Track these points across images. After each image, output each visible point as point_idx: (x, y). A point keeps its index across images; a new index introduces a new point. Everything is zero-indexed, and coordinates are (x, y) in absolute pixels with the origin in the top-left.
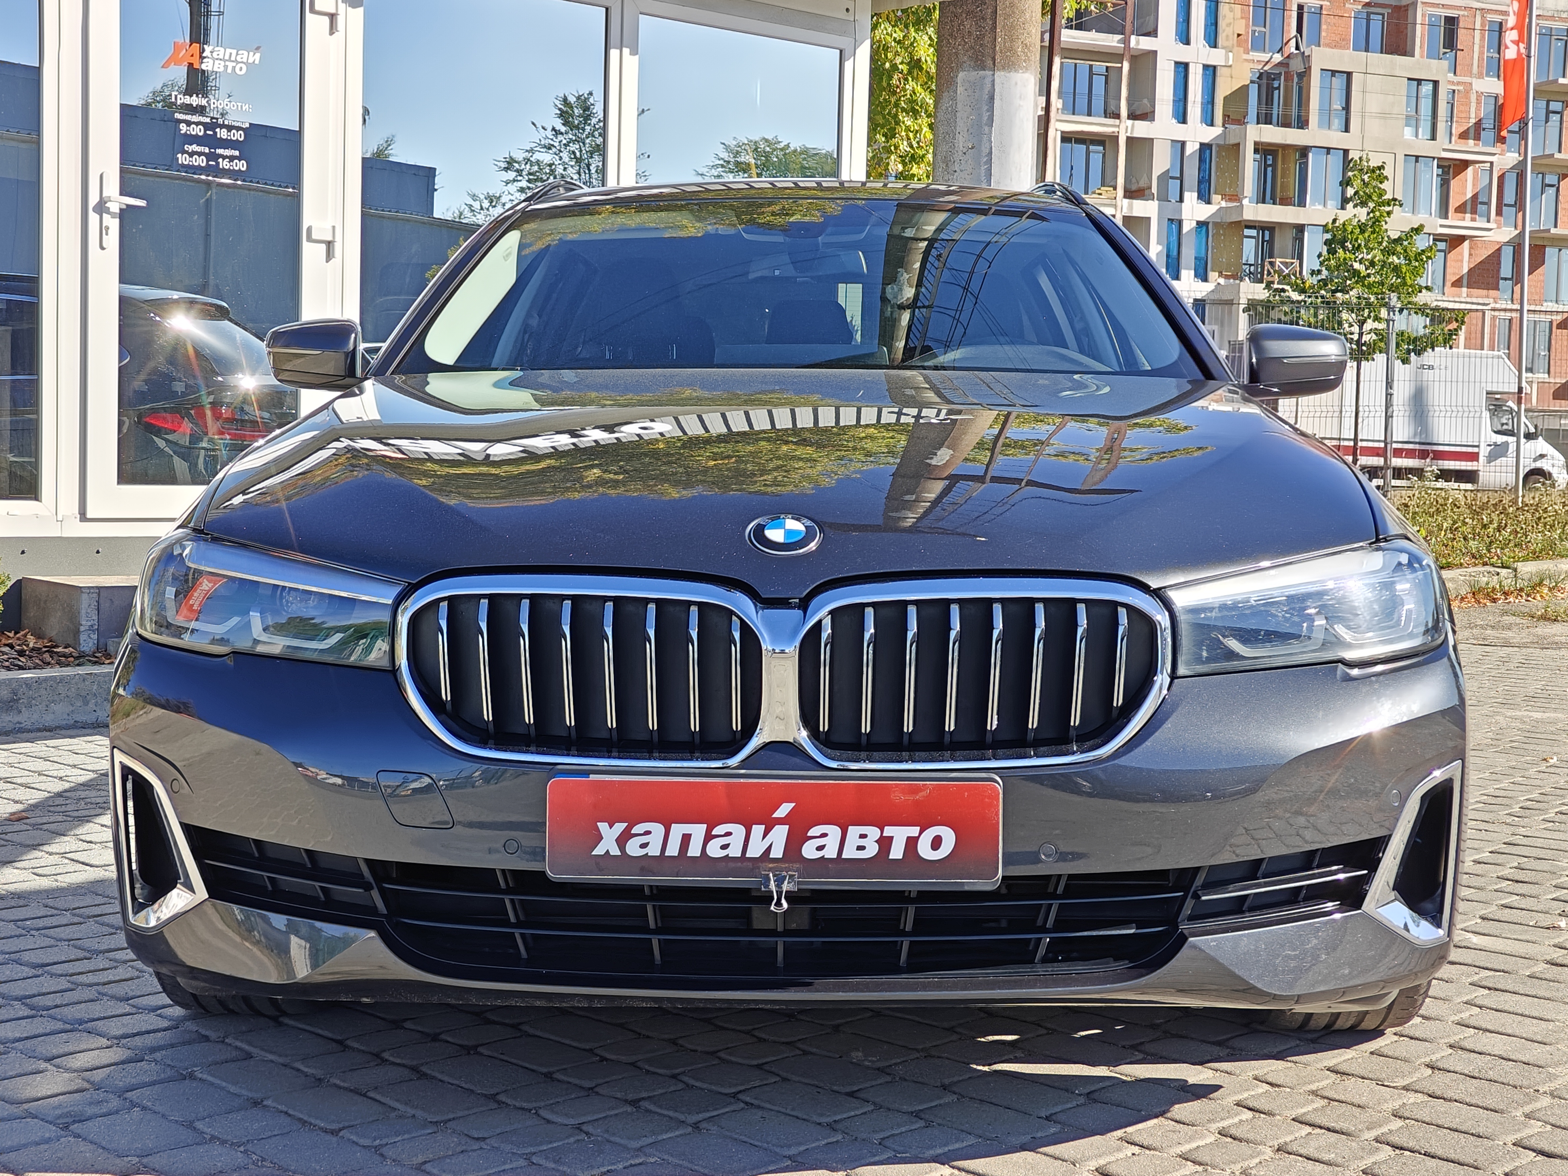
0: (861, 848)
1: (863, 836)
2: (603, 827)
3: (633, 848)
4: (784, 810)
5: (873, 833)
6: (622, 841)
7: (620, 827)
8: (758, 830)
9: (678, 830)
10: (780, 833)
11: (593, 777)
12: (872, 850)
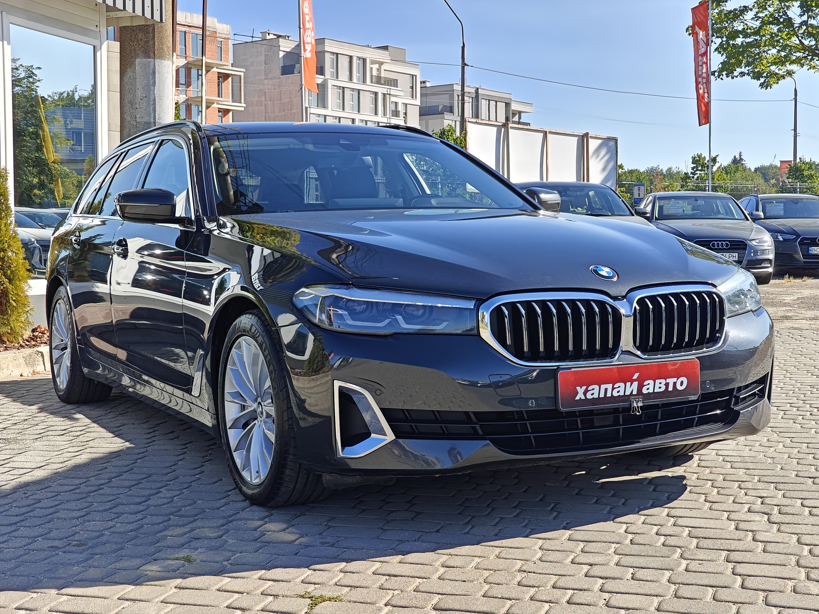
0: (660, 388)
1: (660, 383)
2: (578, 388)
3: (589, 396)
4: (636, 376)
5: (663, 381)
6: (585, 393)
7: (584, 388)
8: (628, 384)
9: (603, 387)
10: (636, 384)
11: (573, 370)
12: (663, 388)
